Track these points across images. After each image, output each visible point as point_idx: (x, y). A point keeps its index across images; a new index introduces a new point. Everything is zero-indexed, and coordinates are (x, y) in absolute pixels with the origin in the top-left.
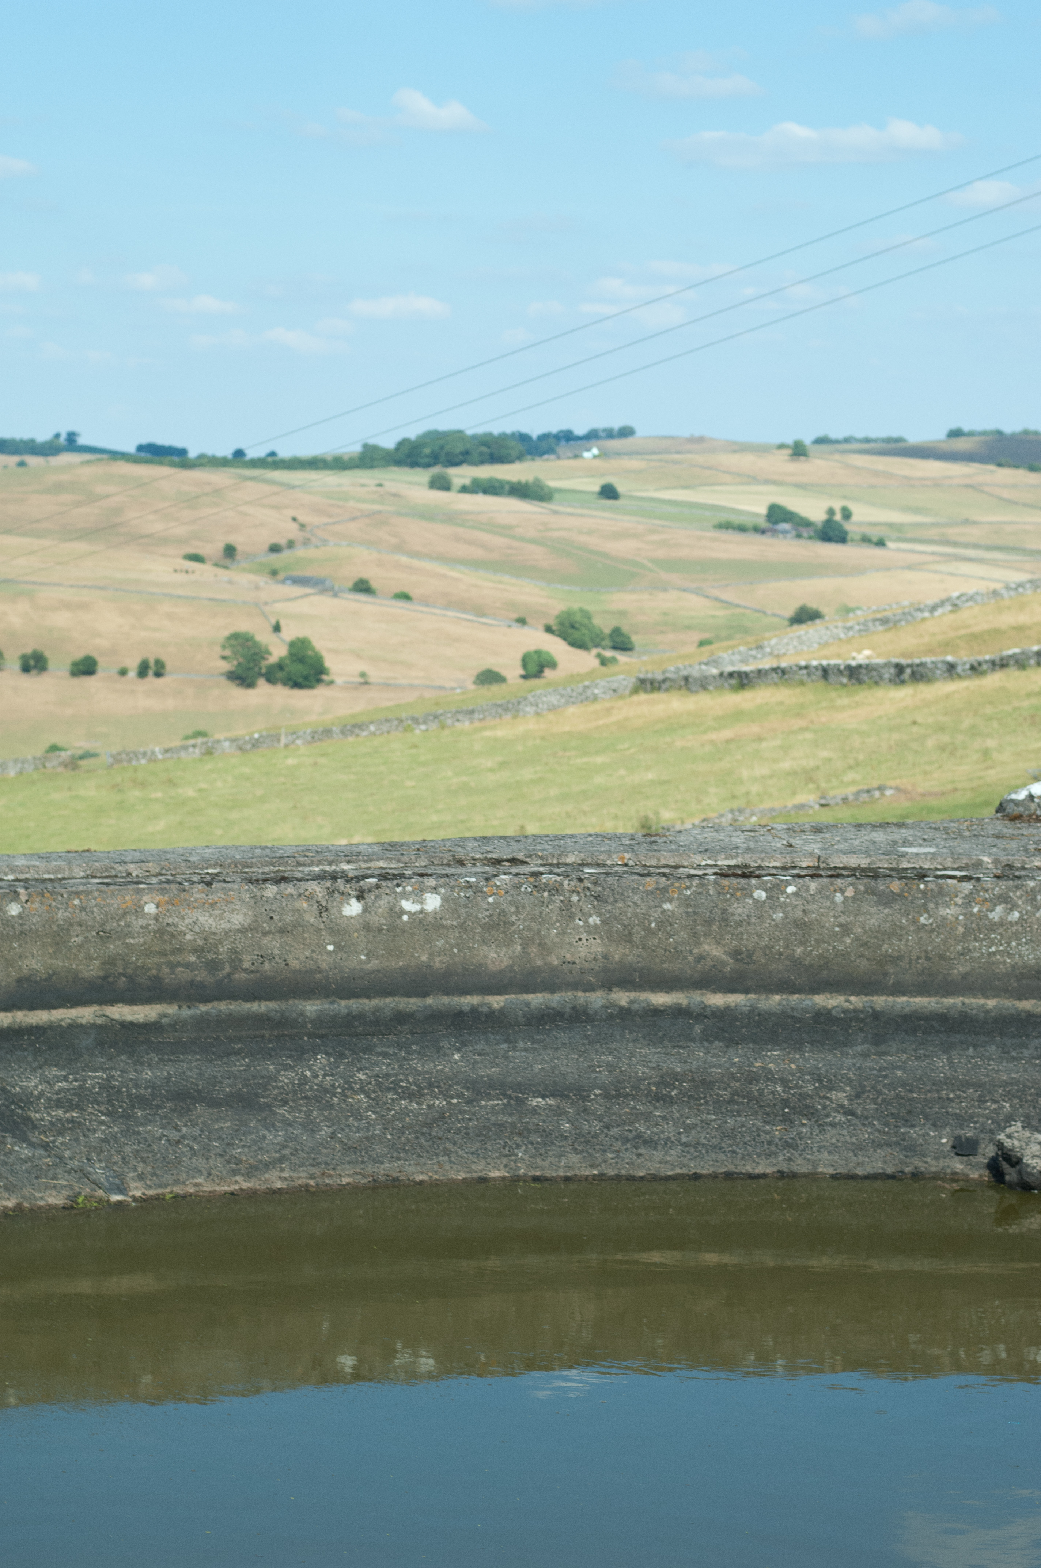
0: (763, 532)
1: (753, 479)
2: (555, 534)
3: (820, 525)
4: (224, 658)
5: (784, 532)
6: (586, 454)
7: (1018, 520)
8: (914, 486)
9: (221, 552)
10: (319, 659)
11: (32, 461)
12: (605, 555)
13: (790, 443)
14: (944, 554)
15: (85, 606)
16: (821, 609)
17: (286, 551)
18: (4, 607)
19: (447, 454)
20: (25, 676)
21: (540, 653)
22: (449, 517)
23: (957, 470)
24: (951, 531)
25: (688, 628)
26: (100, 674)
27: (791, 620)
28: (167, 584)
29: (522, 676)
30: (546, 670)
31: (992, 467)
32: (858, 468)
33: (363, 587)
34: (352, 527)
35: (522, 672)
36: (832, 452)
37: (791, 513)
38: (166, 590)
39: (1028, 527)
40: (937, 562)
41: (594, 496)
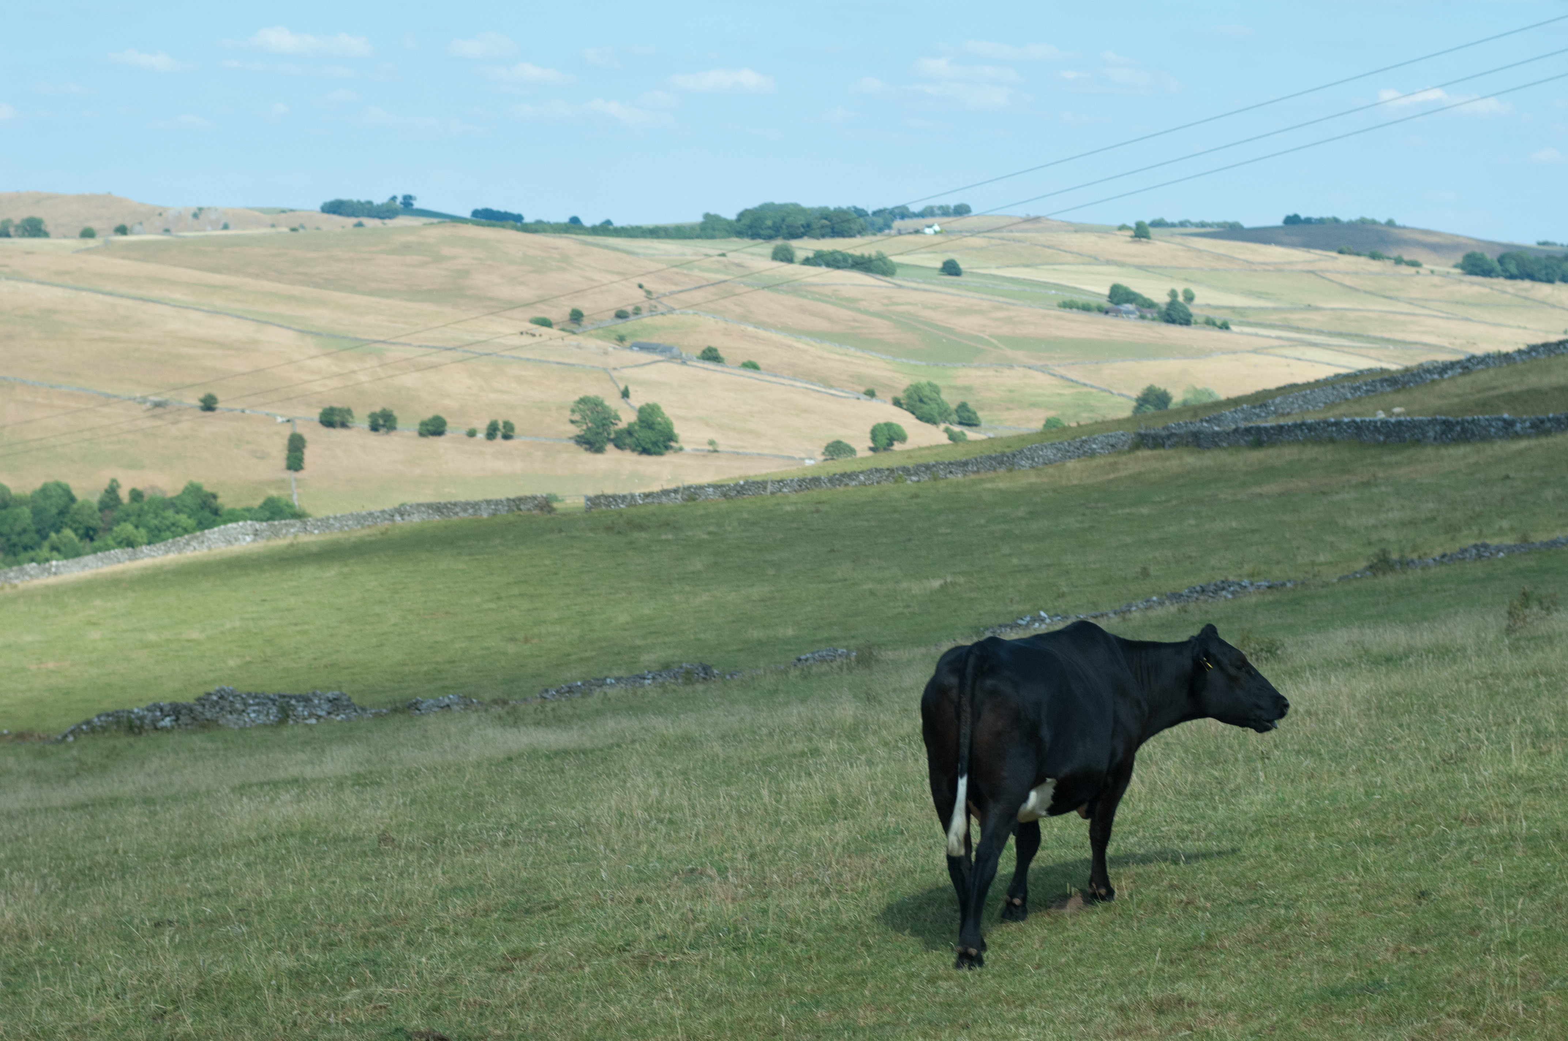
0: (1107, 313)
1: (1095, 259)
2: (899, 308)
3: (1164, 308)
4: (572, 422)
5: (1128, 313)
6: (927, 231)
7: (1361, 307)
8: (1255, 271)
9: (568, 317)
10: (669, 426)
11: (370, 223)
12: (950, 331)
13: (1132, 224)
14: (1289, 339)
15: (434, 367)
16: (1169, 390)
17: (632, 317)
18: (352, 366)
19: (788, 227)
20: (373, 433)
21: (889, 426)
22: (794, 288)
23: (1299, 256)
24: (1295, 318)
25: (1034, 405)
26: (449, 435)
27: (1138, 400)
28: (515, 348)
29: (871, 449)
30: (895, 443)
31: (1334, 254)
32: (1199, 251)
33: (711, 356)
34: (698, 296)
35: (872, 445)
36: (1173, 235)
37: (1134, 294)
38: (514, 353)
39: (1371, 315)
40: (1282, 346)
41: (937, 272)
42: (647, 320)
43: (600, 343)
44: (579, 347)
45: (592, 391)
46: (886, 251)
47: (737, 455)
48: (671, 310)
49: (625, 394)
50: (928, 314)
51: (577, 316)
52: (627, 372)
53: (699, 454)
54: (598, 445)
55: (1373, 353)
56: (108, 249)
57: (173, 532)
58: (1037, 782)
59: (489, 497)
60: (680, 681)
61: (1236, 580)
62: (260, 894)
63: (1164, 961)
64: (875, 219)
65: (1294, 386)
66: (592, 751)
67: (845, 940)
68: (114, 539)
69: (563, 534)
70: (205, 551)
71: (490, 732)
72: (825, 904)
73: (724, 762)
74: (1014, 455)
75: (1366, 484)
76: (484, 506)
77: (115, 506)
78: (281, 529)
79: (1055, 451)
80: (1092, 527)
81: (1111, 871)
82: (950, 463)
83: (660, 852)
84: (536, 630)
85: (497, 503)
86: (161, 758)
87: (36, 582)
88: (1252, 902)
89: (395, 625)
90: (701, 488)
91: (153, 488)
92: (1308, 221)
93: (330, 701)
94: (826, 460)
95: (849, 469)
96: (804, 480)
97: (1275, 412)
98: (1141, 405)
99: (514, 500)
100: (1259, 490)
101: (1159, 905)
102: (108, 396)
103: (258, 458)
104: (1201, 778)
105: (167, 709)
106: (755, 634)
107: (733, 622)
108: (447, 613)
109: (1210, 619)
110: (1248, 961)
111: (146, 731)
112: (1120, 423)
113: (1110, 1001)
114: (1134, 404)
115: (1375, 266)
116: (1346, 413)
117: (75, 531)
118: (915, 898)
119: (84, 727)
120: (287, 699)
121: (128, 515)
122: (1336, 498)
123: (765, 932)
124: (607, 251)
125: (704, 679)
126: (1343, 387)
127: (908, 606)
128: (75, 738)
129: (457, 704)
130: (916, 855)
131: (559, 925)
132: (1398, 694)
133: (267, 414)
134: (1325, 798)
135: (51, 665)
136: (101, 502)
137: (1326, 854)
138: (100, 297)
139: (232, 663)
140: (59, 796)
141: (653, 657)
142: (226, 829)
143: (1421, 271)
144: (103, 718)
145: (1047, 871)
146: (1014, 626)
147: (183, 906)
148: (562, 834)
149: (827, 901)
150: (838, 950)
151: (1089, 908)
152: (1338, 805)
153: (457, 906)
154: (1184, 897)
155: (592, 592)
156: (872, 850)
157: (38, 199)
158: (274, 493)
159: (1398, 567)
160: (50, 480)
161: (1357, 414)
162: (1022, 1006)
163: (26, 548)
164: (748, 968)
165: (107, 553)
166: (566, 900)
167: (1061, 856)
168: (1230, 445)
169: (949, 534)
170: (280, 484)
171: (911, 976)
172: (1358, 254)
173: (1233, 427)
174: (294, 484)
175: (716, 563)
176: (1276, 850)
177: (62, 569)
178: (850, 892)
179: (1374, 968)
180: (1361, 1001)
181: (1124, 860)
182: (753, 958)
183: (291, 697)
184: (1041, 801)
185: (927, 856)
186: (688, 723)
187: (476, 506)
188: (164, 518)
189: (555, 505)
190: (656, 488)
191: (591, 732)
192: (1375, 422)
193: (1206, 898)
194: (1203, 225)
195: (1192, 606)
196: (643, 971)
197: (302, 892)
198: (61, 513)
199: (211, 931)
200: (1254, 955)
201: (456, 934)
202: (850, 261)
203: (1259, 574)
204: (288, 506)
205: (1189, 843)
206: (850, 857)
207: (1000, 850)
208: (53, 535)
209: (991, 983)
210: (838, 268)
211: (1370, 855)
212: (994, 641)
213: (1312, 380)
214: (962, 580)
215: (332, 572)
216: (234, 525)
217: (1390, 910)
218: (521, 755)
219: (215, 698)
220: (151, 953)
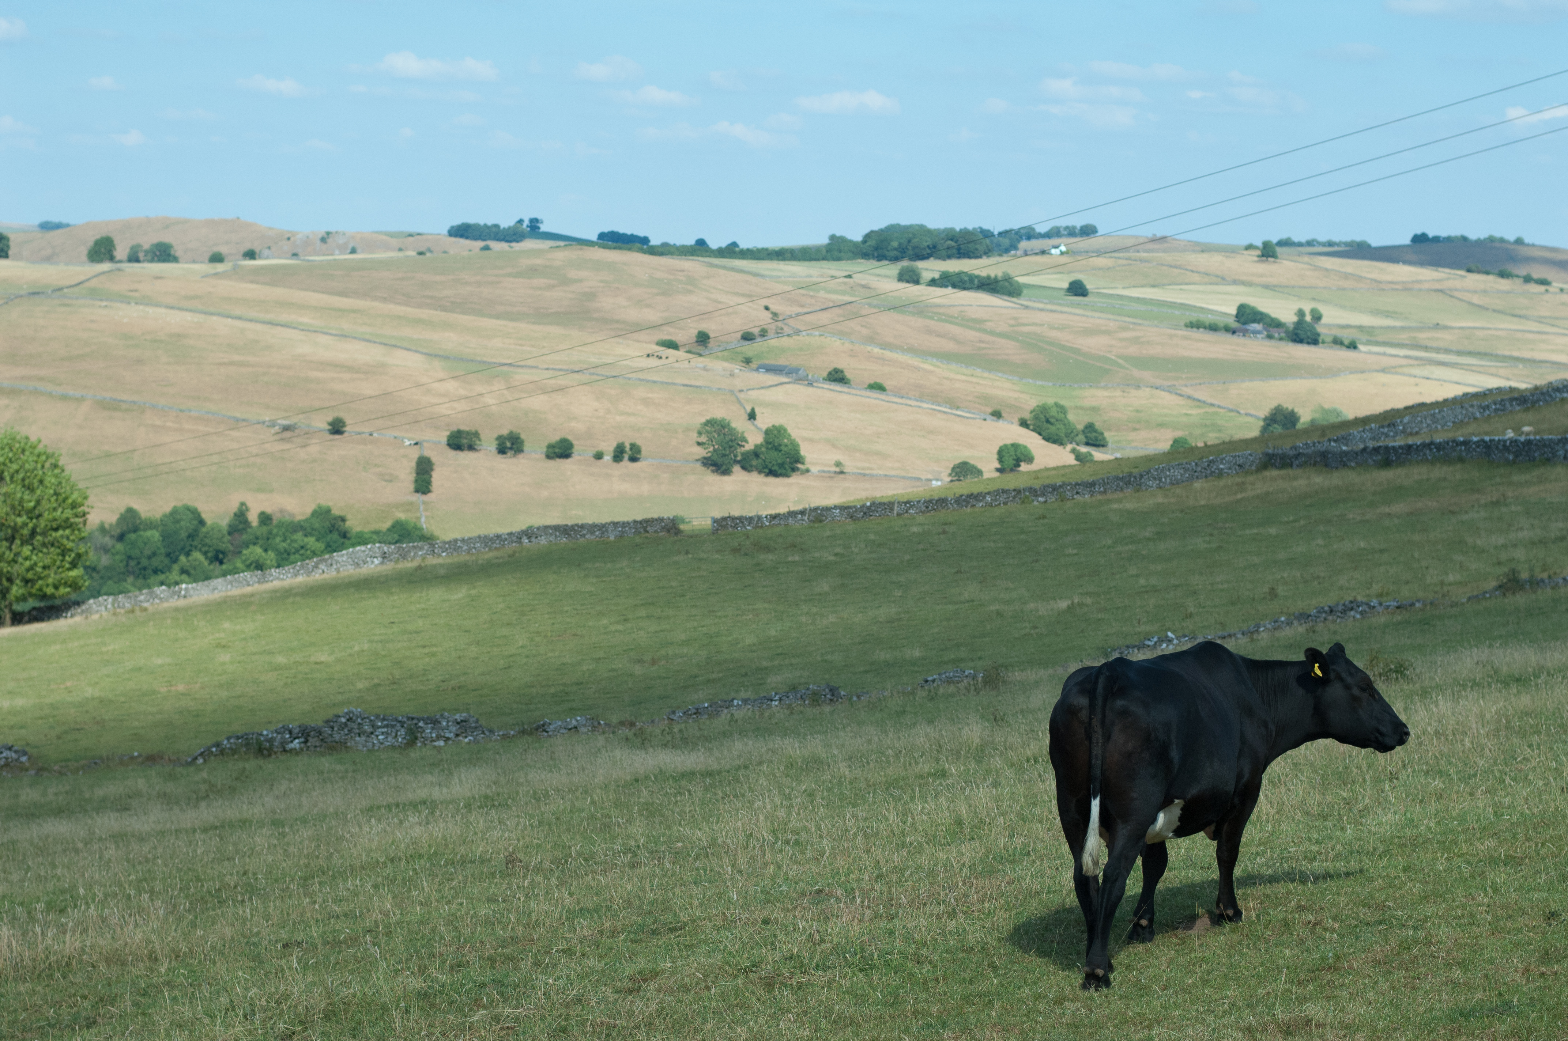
0: (1234, 332)
1: (1222, 280)
2: (1026, 329)
3: (1291, 327)
4: (699, 444)
5: (1256, 332)
6: (1053, 251)
7: (1489, 326)
8: (1383, 290)
9: (695, 339)
10: (795, 447)
11: (496, 246)
12: (1077, 351)
13: (1259, 244)
14: (1417, 358)
15: (560, 389)
16: (1296, 410)
17: (759, 339)
18: (480, 388)
19: (914, 248)
20: (500, 456)
21: (1015, 446)
22: (919, 309)
23: (1427, 275)
24: (1422, 336)
25: (1161, 425)
26: (575, 457)
27: (1265, 419)
28: (642, 370)
29: (998, 470)
30: (1022, 464)
31: (1462, 273)
32: (1327, 270)
33: (837, 377)
34: (824, 318)
35: (998, 466)
36: (1300, 254)
37: (1261, 314)
38: (641, 376)
39: (1499, 333)
40: (1411, 366)
41: (1063, 293)
42: (774, 342)
43: (726, 365)
44: (705, 369)
45: (719, 413)
46: (1012, 272)
47: (863, 476)
48: (798, 332)
49: (752, 416)
50: (1054, 334)
51: (703, 338)
52: (753, 394)
53: (824, 475)
54: (724, 467)
55: (1502, 372)
56: (237, 273)
57: (302, 555)
58: (1165, 804)
59: (616, 520)
60: (807, 702)
61: (1365, 600)
62: (388, 916)
63: (1292, 982)
64: (1001, 239)
65: (1422, 405)
66: (719, 772)
67: (971, 961)
68: (244, 562)
69: (690, 556)
70: (334, 573)
71: (618, 753)
72: (952, 925)
73: (851, 783)
74: (1141, 476)
75: (1496, 504)
76: (611, 528)
77: (244, 529)
78: (409, 551)
79: (1182, 471)
80: (1220, 548)
81: (1238, 893)
82: (1077, 484)
83: (786, 873)
84: (663, 652)
85: (624, 524)
86: (290, 780)
87: (166, 605)
88: (1380, 923)
89: (522, 647)
90: (827, 509)
91: (282, 511)
92: (1436, 239)
93: (458, 723)
94: (952, 481)
95: (975, 491)
96: (930, 501)
97: (1403, 432)
98: (1269, 425)
99: (641, 522)
100: (1387, 510)
101: (1286, 925)
102: (237, 420)
103: (386, 481)
104: (1329, 798)
105: (296, 731)
106: (883, 655)
107: (861, 643)
108: (574, 635)
109: (1338, 638)
110: (1376, 983)
111: (276, 753)
112: (1247, 443)
113: (1237, 1022)
114: (1262, 423)
115: (1504, 284)
116: (1475, 433)
117: (205, 553)
118: (1041, 919)
119: (214, 749)
120: (415, 721)
121: (257, 538)
122: (1466, 517)
123: (892, 953)
124: (733, 273)
125: (831, 700)
126: (1472, 406)
127: (1035, 627)
128: (205, 761)
129: (585, 726)
130: (1043, 876)
131: (686, 946)
132: (1527, 714)
133: (395, 437)
134: (1454, 819)
135: (181, 688)
136: (230, 526)
137: (1455, 874)
138: (230, 320)
139: (360, 685)
140: (190, 817)
141: (779, 678)
142: (354, 851)
143: (1551, 289)
144: (232, 741)
145: (1175, 892)
146: (1141, 647)
147: (310, 927)
148: (688, 855)
149: (954, 922)
150: (965, 971)
151: (1217, 929)
152: (1467, 826)
153: (584, 927)
154: (1311, 918)
155: (718, 614)
156: (999, 871)
157: (168, 224)
158: (402, 516)
159: (1527, 586)
160: (179, 504)
161: (1486, 433)
162: (1149, 1027)
163: (156, 572)
164: (874, 989)
165: (236, 576)
166: (693, 921)
167: (1188, 878)
168: (1359, 465)
169: (1076, 554)
170: (410, 506)
171: (1037, 997)
172: (1487, 273)
173: (1361, 446)
174: (422, 508)
175: (843, 585)
176: (1405, 870)
177: (192, 592)
178: (976, 913)
179: (1503, 989)
180: (1490, 1022)
181: (1251, 880)
182: (880, 979)
183: (419, 720)
184: (1167, 823)
185: (1054, 877)
186: (815, 745)
187: (603, 528)
188: (292, 541)
189: (682, 527)
190: (783, 509)
191: (718, 754)
192: (1505, 441)
193: (1335, 919)
194: (1330, 244)
195: (1320, 627)
196: (769, 992)
197: (429, 913)
198: (191, 536)
199: (339, 953)
200: (1383, 977)
201: (583, 955)
202: (976, 282)
203: (1387, 594)
204: (417, 528)
205: (1316, 864)
206: (977, 878)
207: (1128, 873)
208: (183, 558)
209: (1119, 1004)
210: (965, 289)
211: (1500, 876)
212: (1121, 661)
213: (1440, 399)
214: (1089, 601)
215: (460, 593)
216: (363, 548)
217: (1520, 930)
218: (647, 777)
219: (343, 720)
220: (280, 975)
